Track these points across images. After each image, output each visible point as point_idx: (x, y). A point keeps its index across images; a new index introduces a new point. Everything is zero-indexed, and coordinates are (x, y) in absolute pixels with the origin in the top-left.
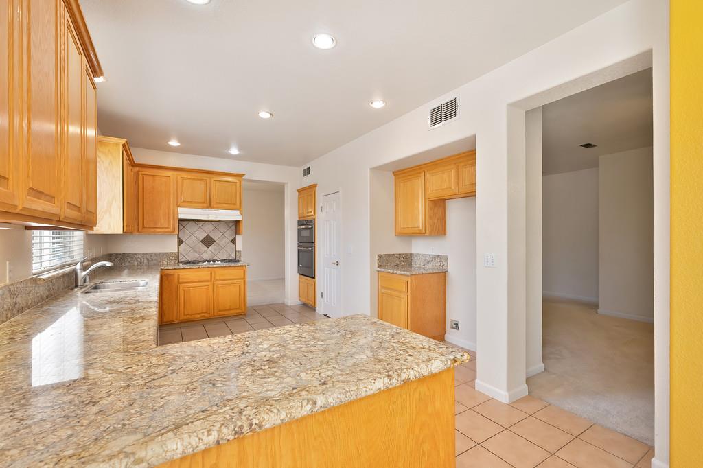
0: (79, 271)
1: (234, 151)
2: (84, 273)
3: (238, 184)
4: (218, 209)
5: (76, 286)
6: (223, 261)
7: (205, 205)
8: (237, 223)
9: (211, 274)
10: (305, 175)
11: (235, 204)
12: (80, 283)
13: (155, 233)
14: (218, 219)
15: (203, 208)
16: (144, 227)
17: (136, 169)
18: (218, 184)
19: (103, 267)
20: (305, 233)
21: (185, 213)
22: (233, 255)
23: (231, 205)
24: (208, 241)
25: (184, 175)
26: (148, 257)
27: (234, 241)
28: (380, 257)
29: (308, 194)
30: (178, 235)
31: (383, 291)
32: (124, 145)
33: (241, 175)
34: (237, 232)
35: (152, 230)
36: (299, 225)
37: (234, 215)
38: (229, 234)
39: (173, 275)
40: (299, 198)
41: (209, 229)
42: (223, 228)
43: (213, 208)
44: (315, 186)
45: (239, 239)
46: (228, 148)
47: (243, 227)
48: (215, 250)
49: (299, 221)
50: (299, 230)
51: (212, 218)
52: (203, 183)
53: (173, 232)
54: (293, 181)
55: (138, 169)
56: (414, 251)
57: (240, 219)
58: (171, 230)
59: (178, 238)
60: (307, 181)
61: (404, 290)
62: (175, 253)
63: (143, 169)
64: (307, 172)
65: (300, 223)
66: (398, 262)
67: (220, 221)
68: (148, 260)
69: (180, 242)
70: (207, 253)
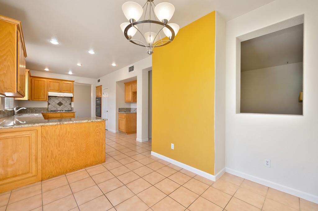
0: (15, 110)
1: (70, 73)
2: (17, 111)
3: (72, 84)
4: (64, 93)
5: (14, 114)
6: (66, 111)
7: (59, 91)
8: (71, 98)
9: (61, 115)
10: (98, 82)
11: (71, 91)
12: (15, 114)
13: (39, 101)
14: (64, 96)
15: (58, 92)
16: (34, 98)
17: (31, 78)
18: (64, 84)
19: (24, 109)
20: (98, 102)
21: (51, 94)
22: (70, 109)
23: (69, 91)
24: (60, 104)
25: (51, 80)
26: (36, 109)
27: (70, 104)
28: (119, 109)
29: (99, 88)
30: (48, 101)
31: (120, 119)
32: (28, 71)
33: (73, 81)
34: (72, 101)
35: (38, 100)
36: (96, 99)
37: (70, 95)
38: (68, 102)
39: (46, 115)
40: (96, 90)
41: (60, 100)
42: (66, 99)
43: (62, 92)
44: (101, 86)
45: (72, 103)
46: (68, 72)
47: (74, 99)
48: (63, 107)
49: (96, 98)
50: (96, 101)
51: (61, 96)
52: (58, 83)
53: (46, 100)
54: (94, 84)
55: (32, 78)
56: (131, 108)
57: (73, 96)
58: (45, 99)
59: (48, 103)
60: (99, 84)
61: (124, 118)
62: (47, 108)
63: (34, 78)
64: (99, 81)
65: (97, 98)
66: (126, 110)
67: (65, 97)
68: (36, 110)
69: (49, 104)
70: (60, 108)
